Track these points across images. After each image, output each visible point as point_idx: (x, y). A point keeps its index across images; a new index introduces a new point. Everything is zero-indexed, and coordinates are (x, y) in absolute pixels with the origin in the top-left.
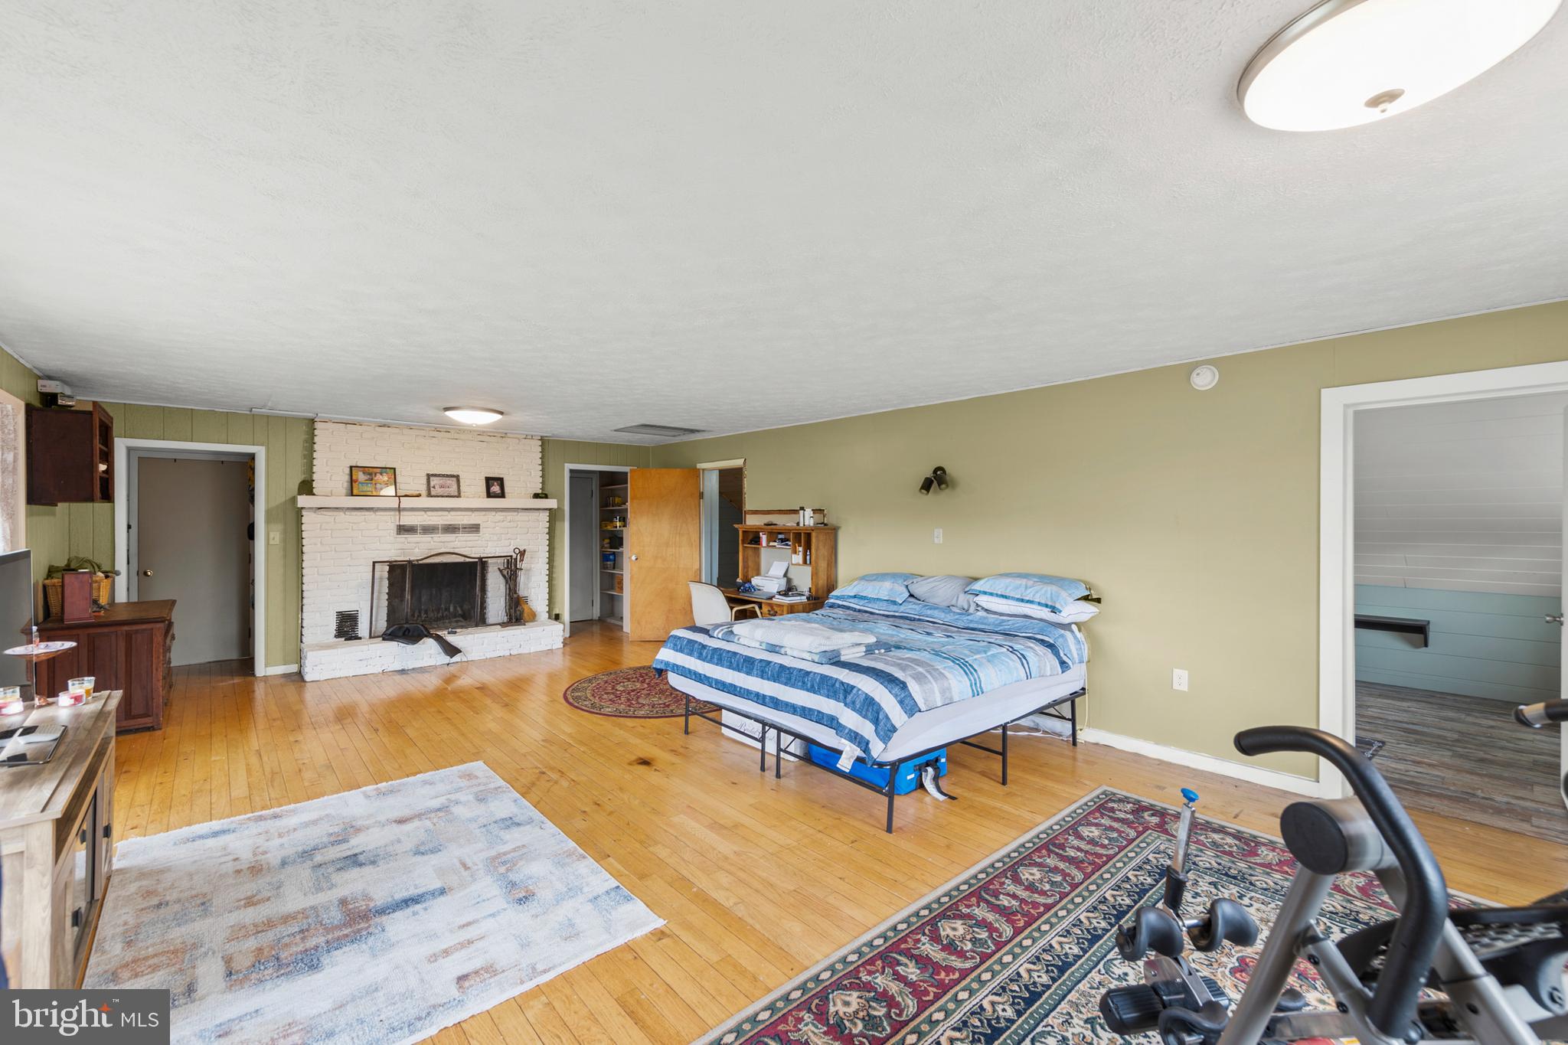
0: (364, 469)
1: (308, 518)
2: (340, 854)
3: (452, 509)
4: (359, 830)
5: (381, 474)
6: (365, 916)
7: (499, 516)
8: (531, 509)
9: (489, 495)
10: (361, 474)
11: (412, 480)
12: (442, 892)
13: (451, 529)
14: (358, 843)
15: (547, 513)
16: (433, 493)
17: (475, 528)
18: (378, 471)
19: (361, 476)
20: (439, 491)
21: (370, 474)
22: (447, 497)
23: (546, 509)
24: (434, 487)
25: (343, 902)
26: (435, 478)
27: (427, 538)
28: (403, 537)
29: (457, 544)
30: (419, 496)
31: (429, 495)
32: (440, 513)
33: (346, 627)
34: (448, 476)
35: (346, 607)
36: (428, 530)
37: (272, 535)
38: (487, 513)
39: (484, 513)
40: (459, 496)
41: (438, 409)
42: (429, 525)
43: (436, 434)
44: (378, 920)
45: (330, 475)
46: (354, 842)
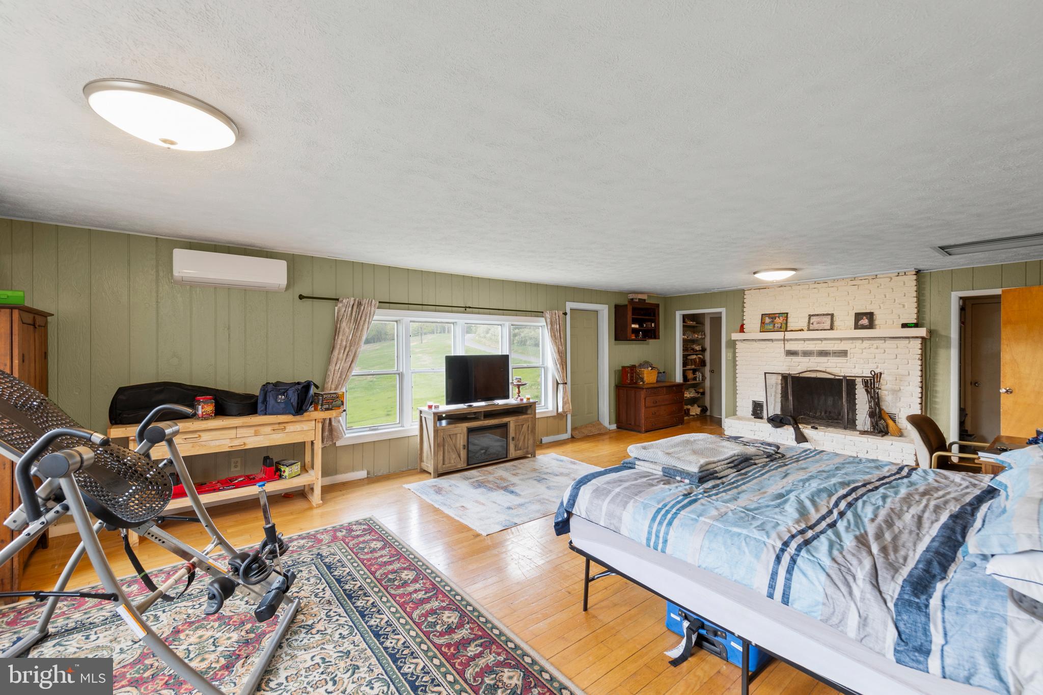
0: (768, 315)
1: (739, 345)
3: (825, 339)
5: (779, 317)
7: (866, 344)
8: (903, 338)
9: (857, 327)
10: (767, 318)
11: (797, 320)
13: (823, 353)
15: (919, 341)
16: (811, 328)
17: (844, 353)
18: (777, 315)
19: (767, 320)
20: (816, 326)
21: (772, 318)
22: (821, 330)
23: (917, 337)
24: (812, 324)
26: (814, 317)
27: (806, 359)
28: (790, 358)
29: (829, 364)
30: (803, 330)
31: (809, 330)
32: (815, 342)
33: (757, 410)
34: (824, 315)
35: (757, 399)
36: (806, 354)
37: (728, 354)
38: (854, 341)
39: (851, 341)
40: (832, 328)
41: (749, 273)
42: (807, 351)
43: (816, 286)
45: (752, 321)
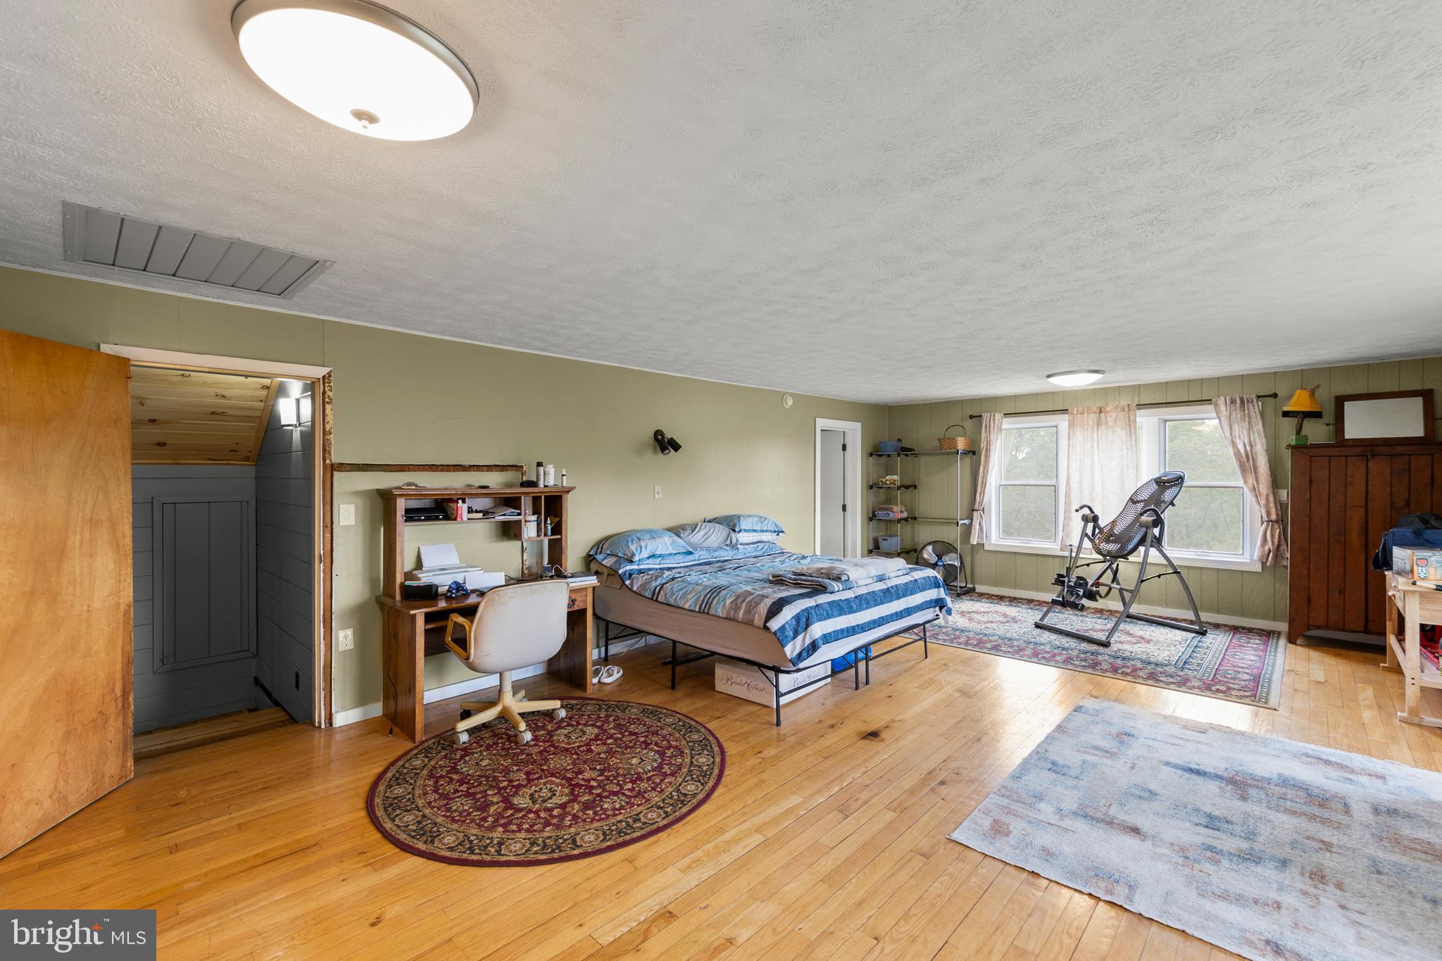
2: (1220, 837)
4: (1183, 850)
6: (1232, 781)
12: (1167, 764)
14: (1194, 836)
25: (1244, 798)
44: (1225, 775)
46: (1198, 840)
